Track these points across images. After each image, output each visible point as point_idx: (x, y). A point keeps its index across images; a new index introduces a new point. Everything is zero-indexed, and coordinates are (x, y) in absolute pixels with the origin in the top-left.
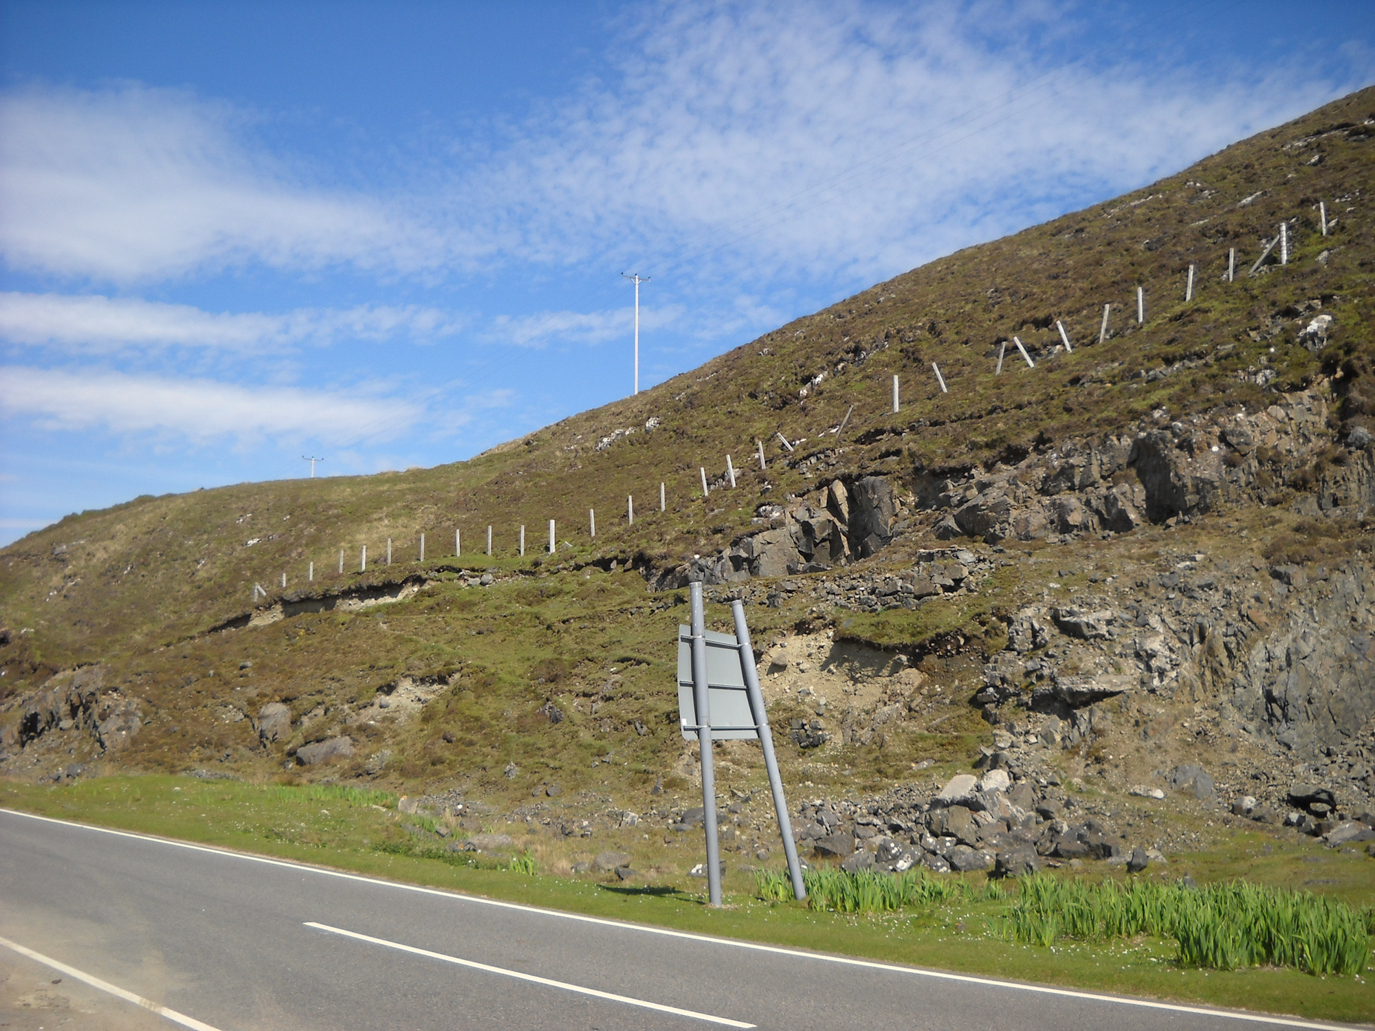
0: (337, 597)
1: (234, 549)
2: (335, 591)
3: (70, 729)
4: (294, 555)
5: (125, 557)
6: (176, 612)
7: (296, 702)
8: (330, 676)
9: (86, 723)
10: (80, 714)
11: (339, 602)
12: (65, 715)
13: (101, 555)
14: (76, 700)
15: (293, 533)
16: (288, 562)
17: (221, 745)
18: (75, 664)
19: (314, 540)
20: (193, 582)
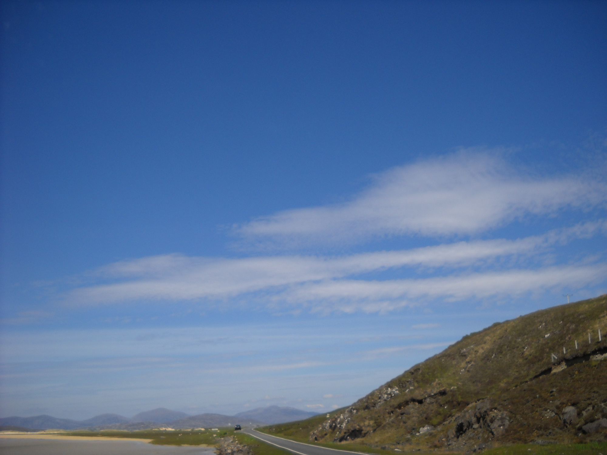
0: (590, 355)
1: (539, 340)
2: (589, 351)
3: (477, 428)
4: (567, 338)
5: (491, 351)
6: (517, 372)
7: (579, 405)
8: (593, 391)
9: (484, 425)
10: (481, 421)
11: (591, 357)
12: (475, 422)
13: (481, 351)
14: (478, 415)
15: (565, 329)
16: (565, 342)
17: (546, 428)
18: (476, 400)
19: (575, 331)
20: (523, 357)
